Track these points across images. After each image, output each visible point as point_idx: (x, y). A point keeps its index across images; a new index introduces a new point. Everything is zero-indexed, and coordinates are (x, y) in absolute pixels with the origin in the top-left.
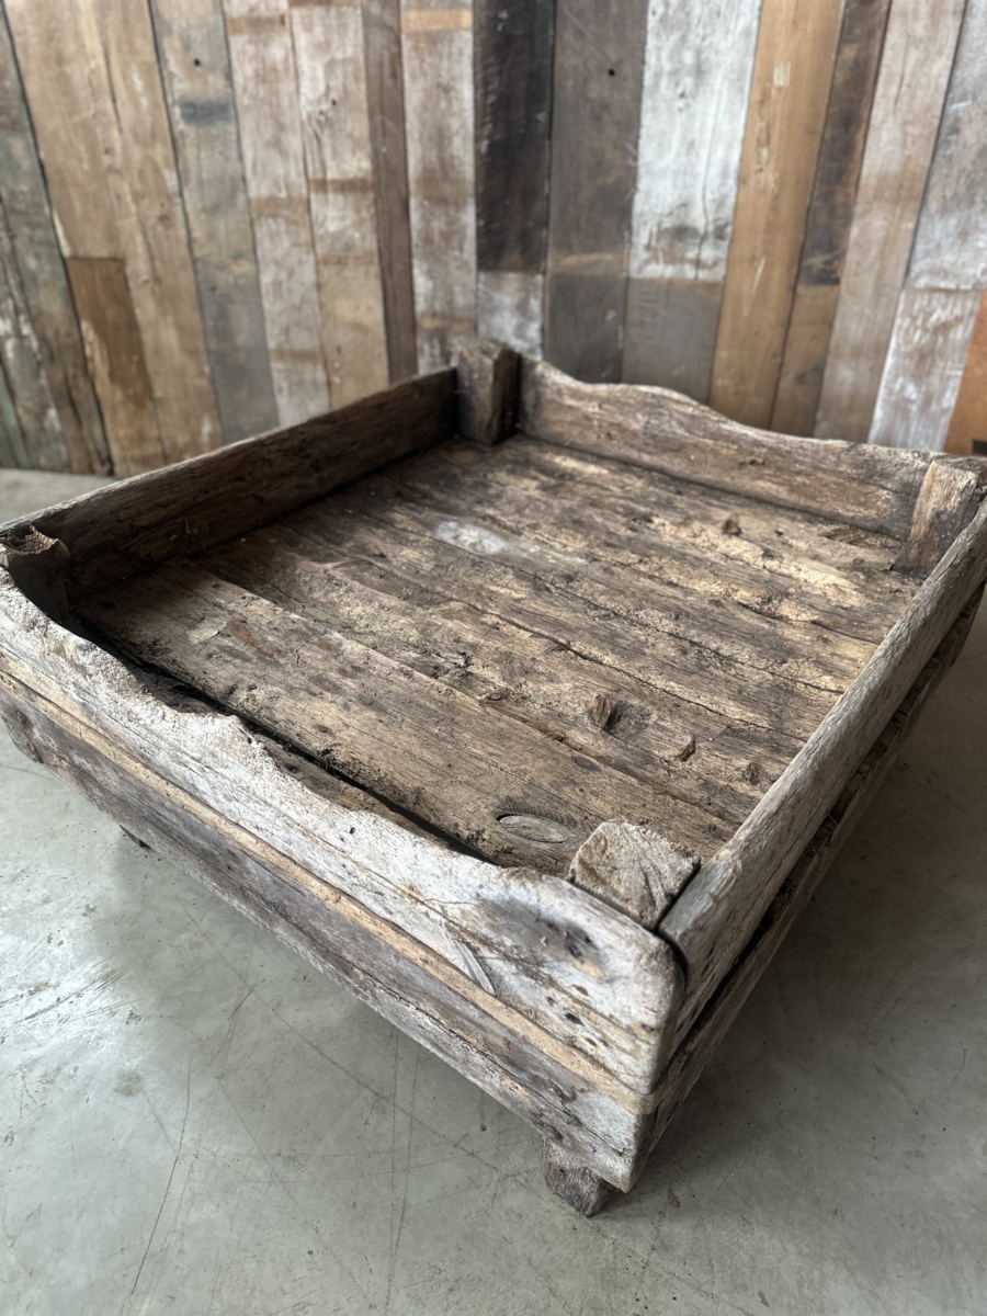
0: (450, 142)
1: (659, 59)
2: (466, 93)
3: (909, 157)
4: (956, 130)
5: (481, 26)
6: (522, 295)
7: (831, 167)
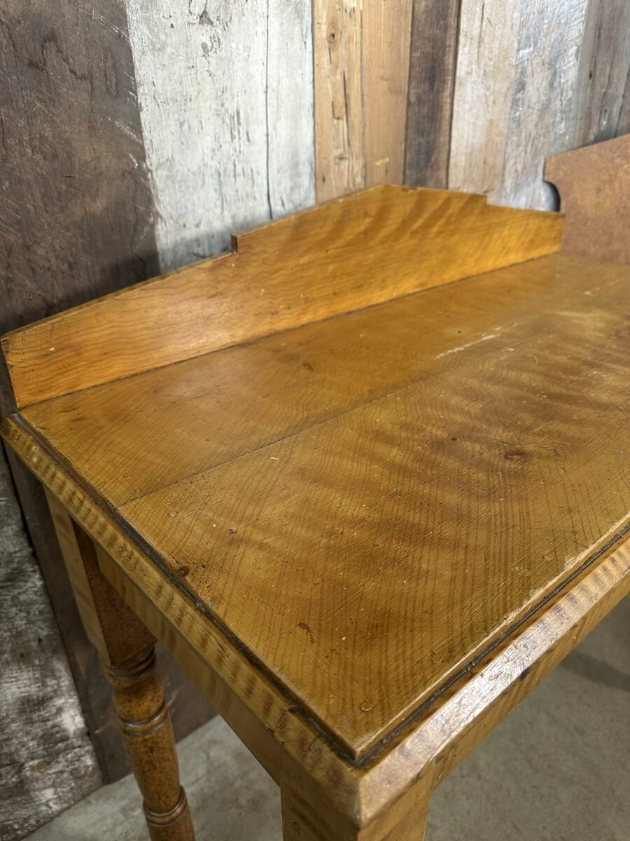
3: (491, 122)
7: (420, 143)
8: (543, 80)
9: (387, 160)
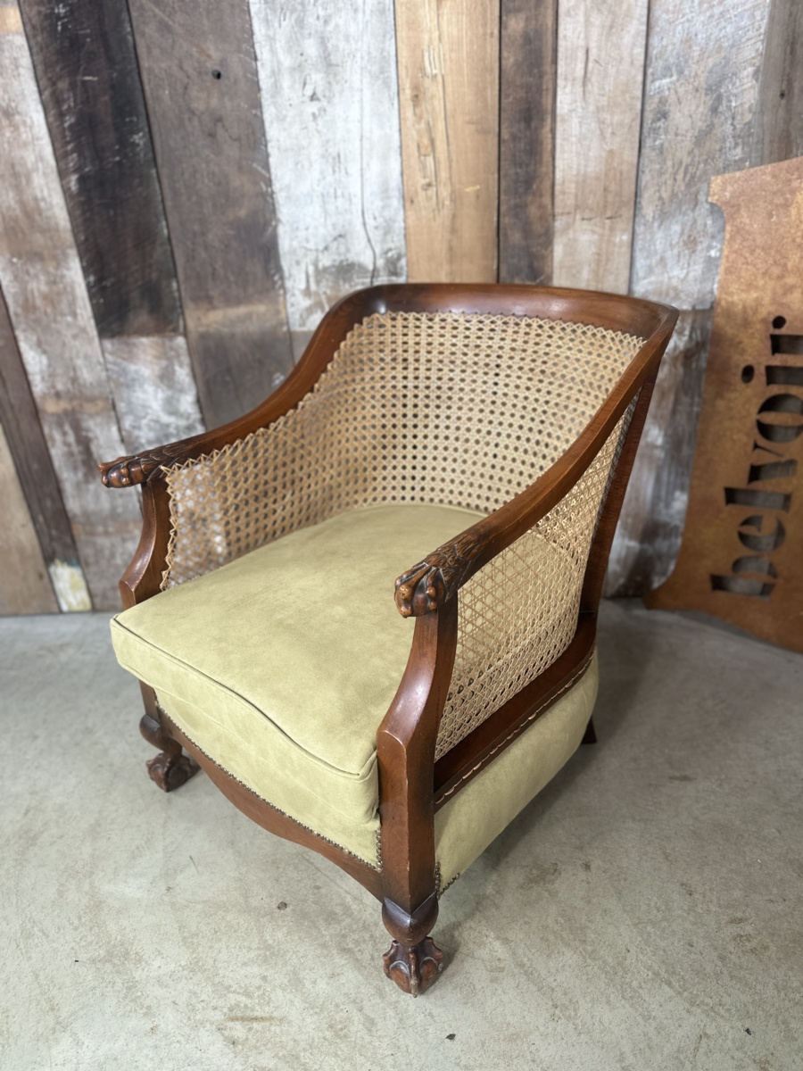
0: (29, 180)
1: (273, 51)
2: (35, 116)
3: (611, 152)
4: (664, 115)
5: (34, 27)
6: (164, 363)
7: (517, 174)
8: (698, 107)
9: (478, 187)
